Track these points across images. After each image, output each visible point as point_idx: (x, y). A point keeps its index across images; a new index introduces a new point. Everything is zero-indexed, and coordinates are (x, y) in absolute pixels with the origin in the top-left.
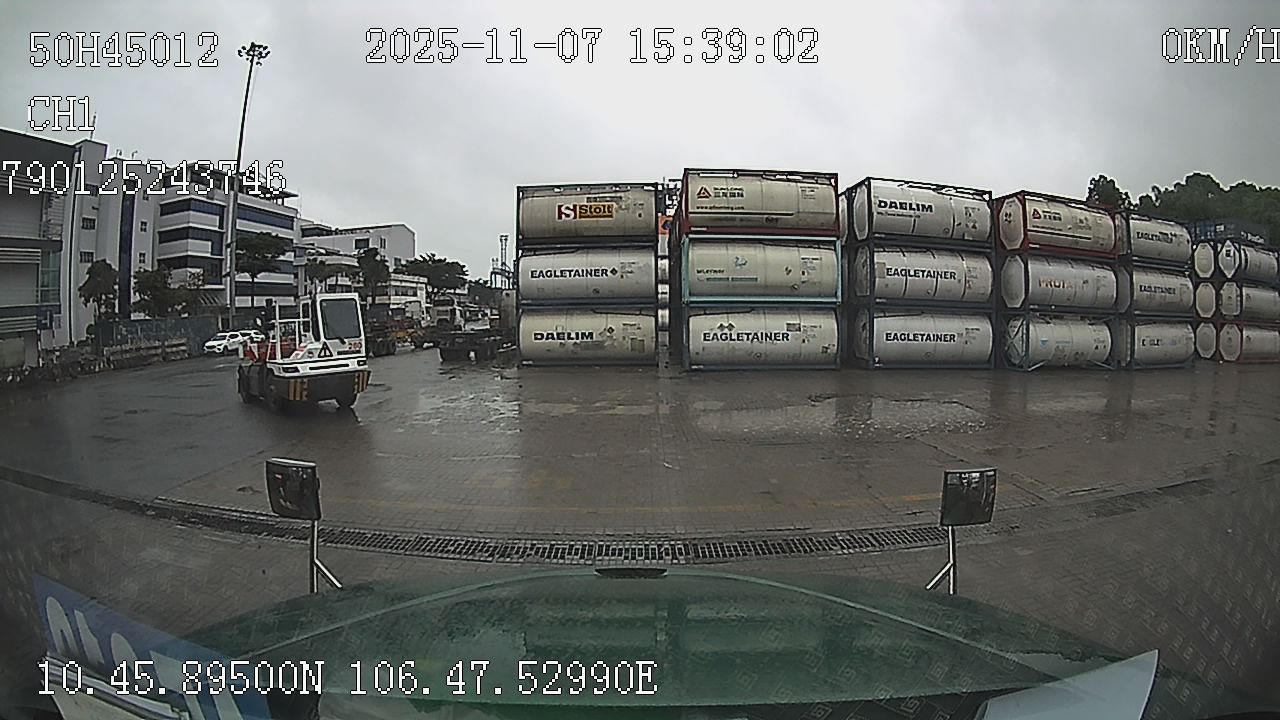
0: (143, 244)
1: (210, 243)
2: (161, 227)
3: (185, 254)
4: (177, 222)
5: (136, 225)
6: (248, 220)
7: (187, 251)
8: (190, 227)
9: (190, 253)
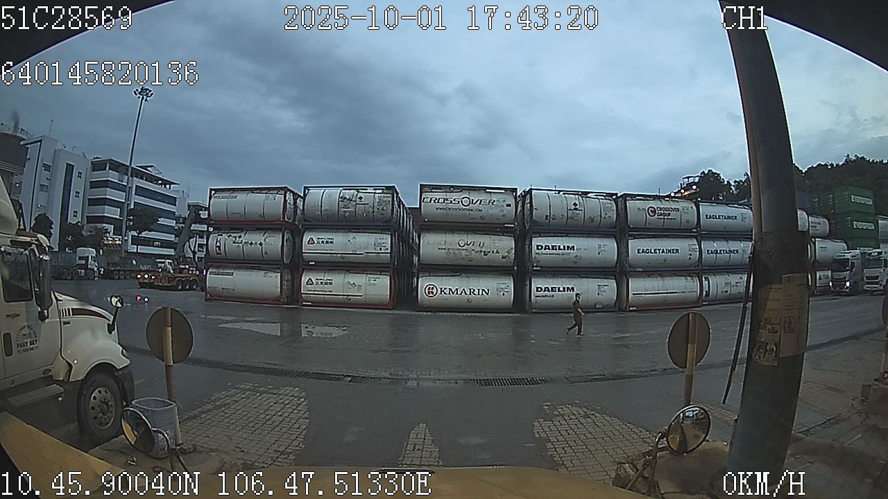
0: (76, 205)
1: (119, 209)
2: (90, 196)
3: (102, 215)
4: (99, 193)
5: (73, 193)
6: (145, 197)
7: (104, 213)
8: (107, 198)
9: (105, 215)
